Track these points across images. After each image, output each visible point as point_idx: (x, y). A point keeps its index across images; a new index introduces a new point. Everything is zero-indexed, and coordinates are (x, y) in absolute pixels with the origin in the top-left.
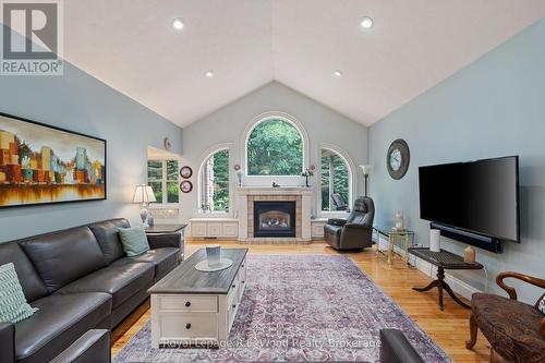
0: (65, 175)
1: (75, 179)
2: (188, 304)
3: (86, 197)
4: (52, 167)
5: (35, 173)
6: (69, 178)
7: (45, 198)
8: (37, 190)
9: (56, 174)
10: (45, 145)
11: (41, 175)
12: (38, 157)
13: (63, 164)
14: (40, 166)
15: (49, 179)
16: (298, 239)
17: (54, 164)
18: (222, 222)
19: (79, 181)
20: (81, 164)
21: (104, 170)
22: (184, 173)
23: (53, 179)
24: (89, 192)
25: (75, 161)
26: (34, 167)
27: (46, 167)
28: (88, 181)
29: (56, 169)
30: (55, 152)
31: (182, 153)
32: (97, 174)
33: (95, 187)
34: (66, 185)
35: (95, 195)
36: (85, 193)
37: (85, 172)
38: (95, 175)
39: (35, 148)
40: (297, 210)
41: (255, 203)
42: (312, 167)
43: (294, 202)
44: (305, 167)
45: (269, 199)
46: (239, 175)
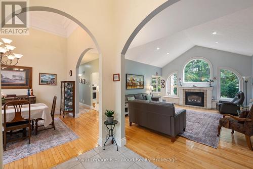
5: (135, 83)
6: (138, 84)
7: (136, 88)
8: (135, 86)
10: (136, 78)
12: (135, 81)
16: (204, 107)
18: (174, 98)
20: (140, 81)
22: (162, 82)
28: (141, 85)
31: (161, 76)
32: (142, 83)
35: (142, 88)
36: (140, 87)
37: (140, 83)
40: (205, 96)
41: (186, 92)
42: (215, 78)
43: (203, 93)
44: (211, 78)
45: (192, 91)
46: (180, 82)
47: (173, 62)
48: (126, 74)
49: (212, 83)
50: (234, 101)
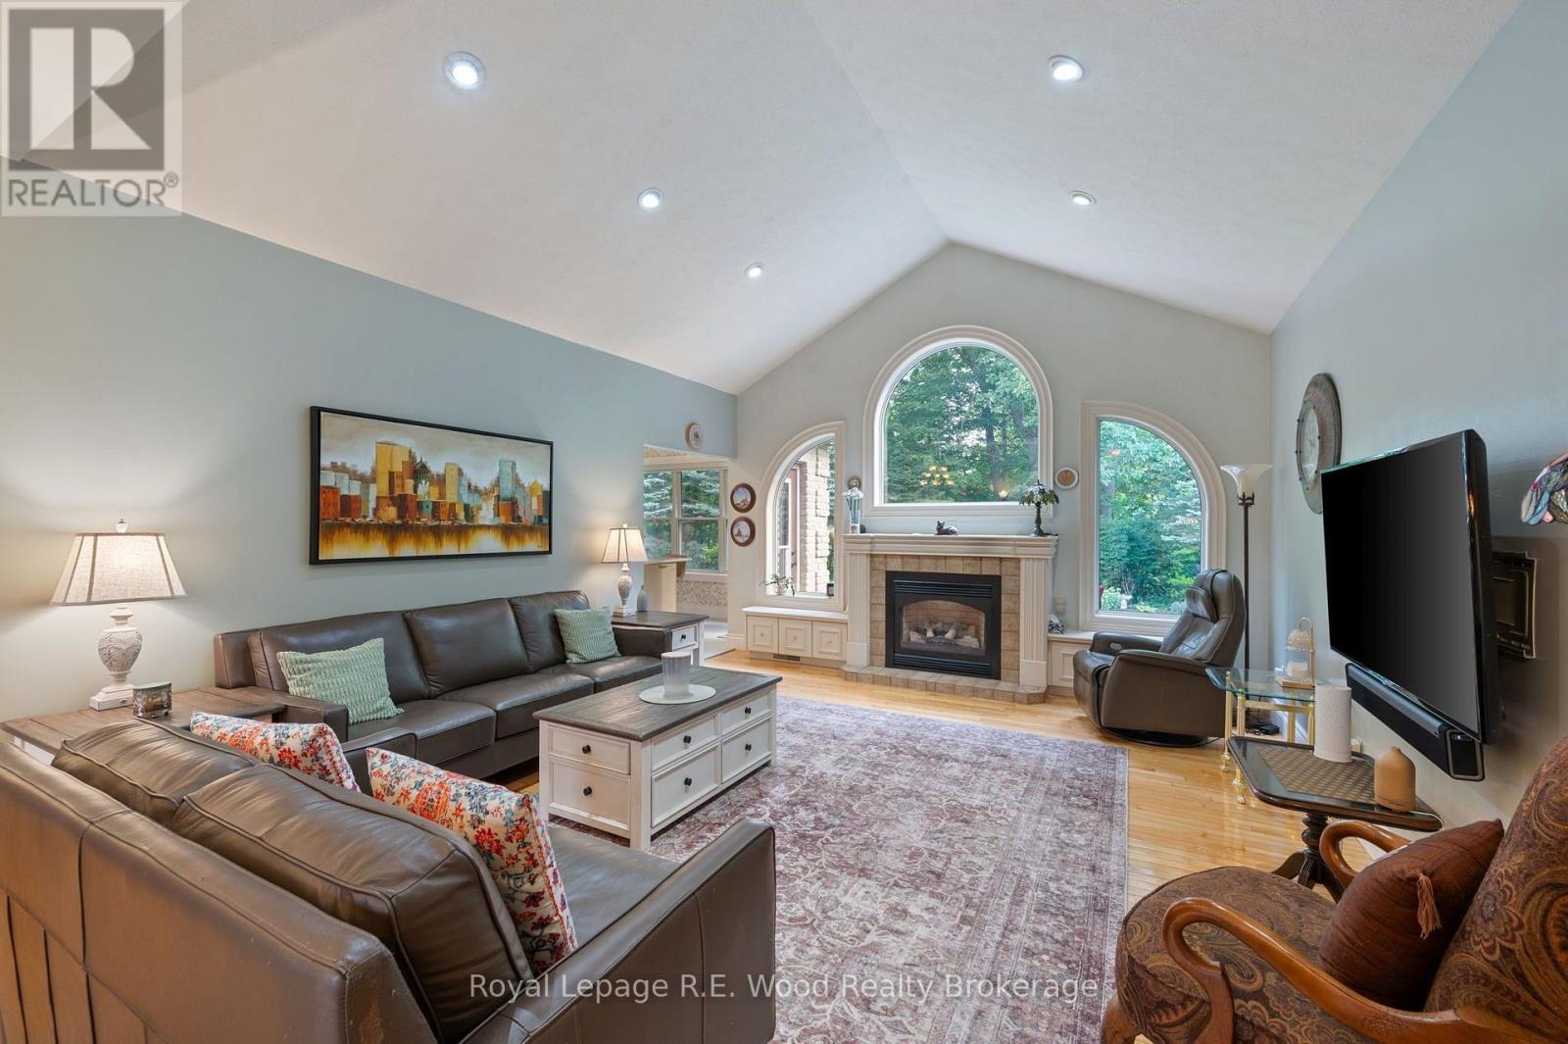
0: (480, 508)
1: (497, 514)
2: (587, 750)
3: (515, 548)
4: (460, 496)
5: (436, 505)
6: (486, 514)
7: (449, 548)
8: (437, 533)
9: (467, 508)
10: (450, 461)
11: (444, 510)
12: (441, 481)
13: (476, 490)
14: (442, 495)
15: (455, 516)
16: (1003, 686)
17: (464, 492)
18: (813, 620)
19: (502, 520)
20: (507, 489)
21: (548, 498)
22: (738, 500)
23: (462, 516)
24: (520, 539)
25: (497, 483)
26: (434, 498)
27: (451, 496)
28: (519, 519)
29: (466, 498)
30: (465, 471)
31: (734, 453)
32: (535, 505)
33: (531, 530)
34: (482, 527)
35: (532, 545)
36: (513, 539)
37: (513, 503)
38: (531, 508)
39: (436, 467)
40: (1006, 603)
41: (891, 576)
42: (1065, 478)
43: (997, 580)
44: (1043, 476)
45: (927, 567)
46: (853, 504)
47: (809, 354)
48: (316, 413)
49: (1047, 509)
50: (1181, 634)
